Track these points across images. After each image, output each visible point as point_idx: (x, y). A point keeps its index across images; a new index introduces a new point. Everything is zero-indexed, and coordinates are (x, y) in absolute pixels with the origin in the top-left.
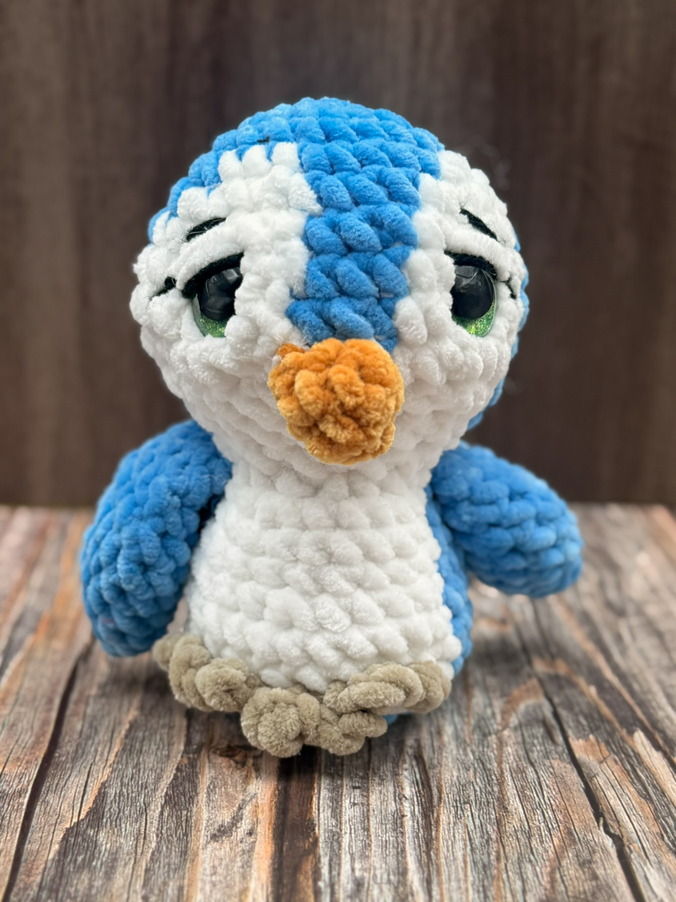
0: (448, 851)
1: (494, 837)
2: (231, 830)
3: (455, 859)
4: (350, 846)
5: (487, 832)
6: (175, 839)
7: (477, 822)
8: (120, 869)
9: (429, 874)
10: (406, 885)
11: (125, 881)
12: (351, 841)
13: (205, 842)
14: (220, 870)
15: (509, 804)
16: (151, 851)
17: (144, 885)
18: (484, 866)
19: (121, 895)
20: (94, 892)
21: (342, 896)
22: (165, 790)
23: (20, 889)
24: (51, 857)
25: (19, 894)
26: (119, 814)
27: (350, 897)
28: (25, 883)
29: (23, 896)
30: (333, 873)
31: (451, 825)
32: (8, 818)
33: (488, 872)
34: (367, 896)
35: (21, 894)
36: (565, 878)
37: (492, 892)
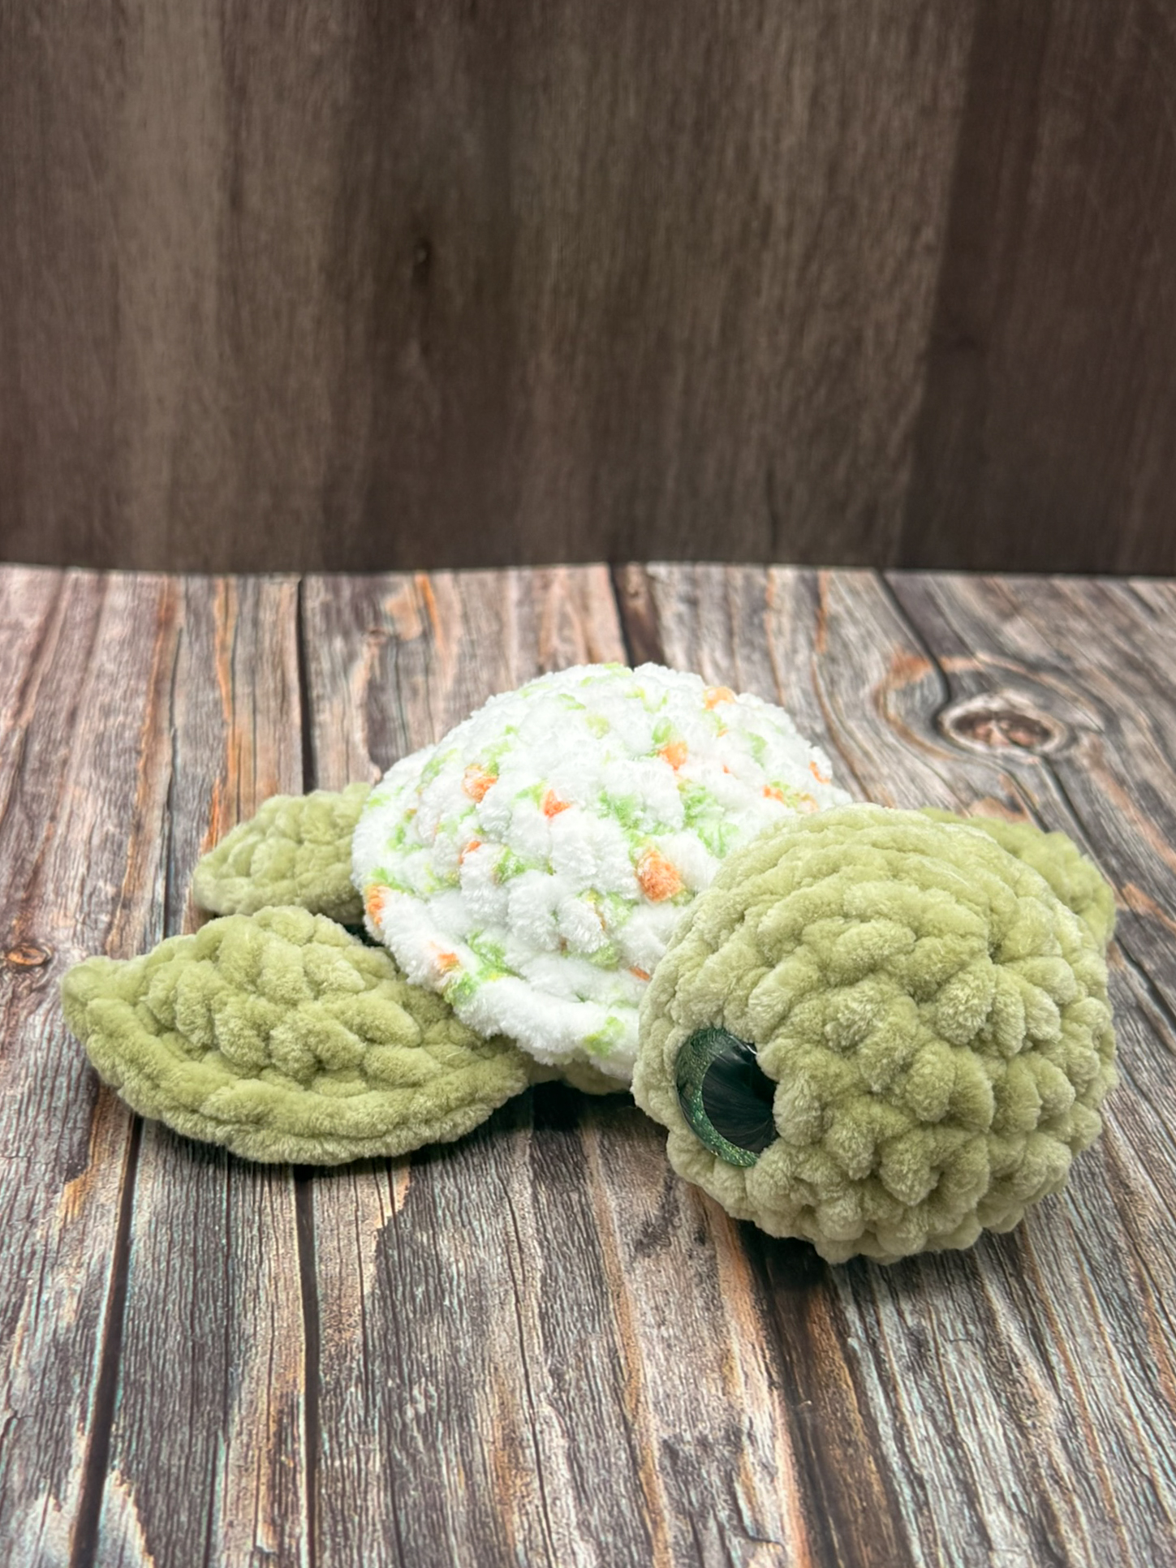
0: (1051, 1272)
1: (1122, 1244)
2: (665, 1232)
3: (1069, 1290)
5: (1108, 1234)
6: (574, 1251)
7: (1085, 1213)
8: (495, 1315)
9: (1034, 1322)
10: (1000, 1344)
11: (511, 1338)
13: (627, 1258)
14: (671, 1317)
15: (1128, 1177)
16: (539, 1275)
17: (548, 1347)
18: (1124, 1306)
19: (512, 1367)
20: (463, 1361)
21: (896, 1367)
22: (528, 1151)
23: (331, 1358)
24: (367, 1289)
25: (332, 1368)
26: (461, 1199)
27: (910, 1368)
28: (337, 1345)
29: (340, 1371)
30: (868, 1320)
31: (1044, 1220)
32: (269, 1210)
33: (1134, 1316)
34: (940, 1368)
35: (336, 1367)
37: (1152, 1356)
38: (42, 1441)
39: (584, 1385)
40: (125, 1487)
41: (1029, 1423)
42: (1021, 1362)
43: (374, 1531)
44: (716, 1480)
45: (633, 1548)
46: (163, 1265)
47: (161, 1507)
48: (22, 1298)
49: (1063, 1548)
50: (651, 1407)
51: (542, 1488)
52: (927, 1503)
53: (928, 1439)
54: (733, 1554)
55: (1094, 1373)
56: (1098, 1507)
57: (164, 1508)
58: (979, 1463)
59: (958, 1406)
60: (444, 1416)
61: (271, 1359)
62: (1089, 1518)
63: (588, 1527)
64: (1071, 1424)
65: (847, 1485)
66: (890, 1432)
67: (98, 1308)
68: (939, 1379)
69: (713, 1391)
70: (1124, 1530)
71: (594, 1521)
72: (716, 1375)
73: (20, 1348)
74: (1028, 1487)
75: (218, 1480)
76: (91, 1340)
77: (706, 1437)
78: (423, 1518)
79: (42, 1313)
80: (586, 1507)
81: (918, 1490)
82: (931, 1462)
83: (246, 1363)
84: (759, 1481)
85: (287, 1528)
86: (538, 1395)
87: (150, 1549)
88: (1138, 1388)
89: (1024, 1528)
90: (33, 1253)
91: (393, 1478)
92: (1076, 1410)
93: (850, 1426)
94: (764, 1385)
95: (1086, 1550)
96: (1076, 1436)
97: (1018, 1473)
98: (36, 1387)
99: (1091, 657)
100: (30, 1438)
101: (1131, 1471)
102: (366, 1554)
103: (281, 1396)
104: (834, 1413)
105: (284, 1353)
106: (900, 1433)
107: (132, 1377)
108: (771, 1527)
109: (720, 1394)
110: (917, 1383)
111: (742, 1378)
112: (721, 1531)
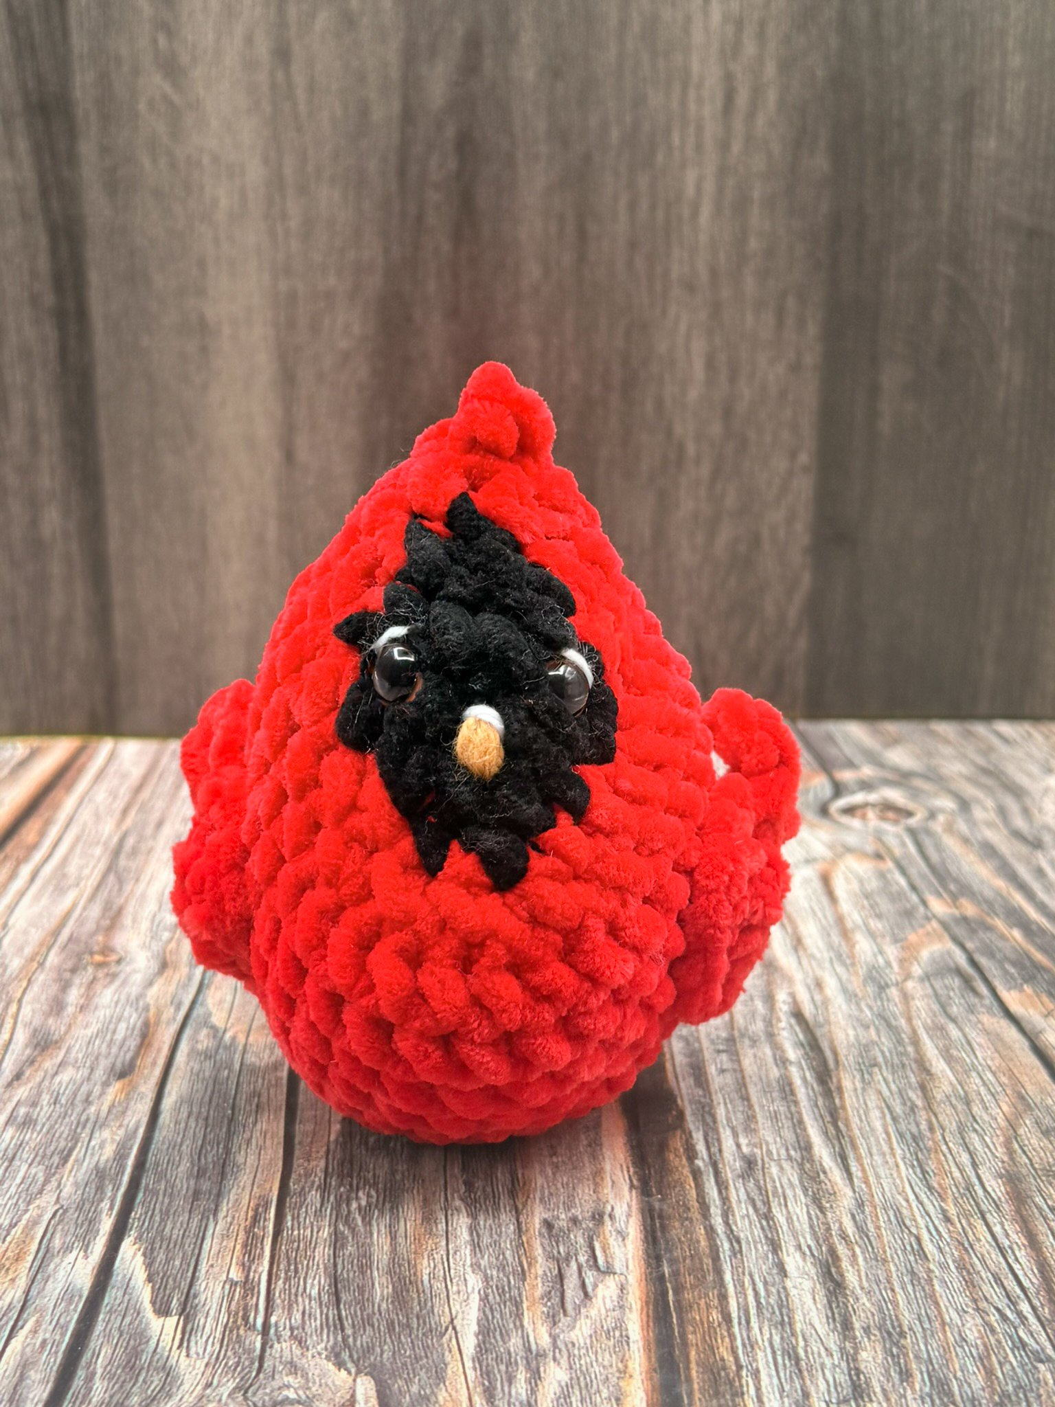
0: (861, 1120)
1: (919, 1103)
3: (873, 1130)
4: (728, 1119)
5: (909, 1099)
7: (893, 1087)
8: (428, 1151)
9: (842, 1148)
10: (813, 1161)
11: (438, 1164)
12: (727, 1112)
14: (561, 1150)
15: (931, 1065)
17: (464, 1169)
18: (914, 1138)
19: (435, 1180)
20: (398, 1176)
21: (729, 1175)
23: (300, 1175)
24: (333, 1137)
25: (300, 1181)
27: (741, 1176)
28: (305, 1169)
29: (305, 1183)
30: (712, 1149)
31: (859, 1091)
32: (266, 1095)
33: (921, 1144)
34: (764, 1175)
35: (303, 1180)
36: (1026, 1148)
37: (931, 1166)
38: (80, 1222)
39: (488, 1189)
40: (137, 1246)
41: (828, 1205)
42: (828, 1171)
43: (317, 1269)
44: (581, 1240)
45: (511, 1278)
46: (183, 1125)
47: (161, 1257)
48: (76, 1144)
49: (842, 1276)
50: (537, 1200)
51: (447, 1244)
52: (741, 1251)
53: (748, 1216)
54: (587, 1281)
55: (883, 1176)
56: (873, 1252)
57: (164, 1257)
58: (785, 1228)
59: (774, 1196)
60: (380, 1207)
61: (255, 1177)
62: (865, 1259)
63: (479, 1266)
64: (861, 1205)
65: (681, 1242)
66: (719, 1212)
67: (131, 1148)
68: (762, 1182)
69: (587, 1191)
70: (891, 1264)
71: (483, 1263)
72: (590, 1183)
73: (71, 1171)
74: (821, 1241)
75: (205, 1242)
76: (123, 1167)
77: (577, 1217)
78: (355, 1261)
79: (89, 1152)
80: (479, 1255)
81: (735, 1244)
82: (746, 1223)
83: (236, 1179)
84: (613, 1241)
85: (253, 1268)
86: (452, 1194)
87: (150, 1279)
88: (917, 1184)
89: (814, 1265)
90: (87, 1120)
91: (336, 1240)
92: (866, 1197)
93: (689, 1209)
94: (626, 1188)
95: (859, 1276)
96: (863, 1212)
97: (814, 1234)
98: (80, 1192)
99: (954, 768)
100: (71, 1219)
101: (902, 1232)
102: (309, 1281)
103: (260, 1197)
104: (678, 1202)
105: (265, 1173)
106: (727, 1213)
107: (151, 1186)
108: (618, 1266)
109: (591, 1192)
110: (744, 1184)
111: (610, 1184)
112: (580, 1268)
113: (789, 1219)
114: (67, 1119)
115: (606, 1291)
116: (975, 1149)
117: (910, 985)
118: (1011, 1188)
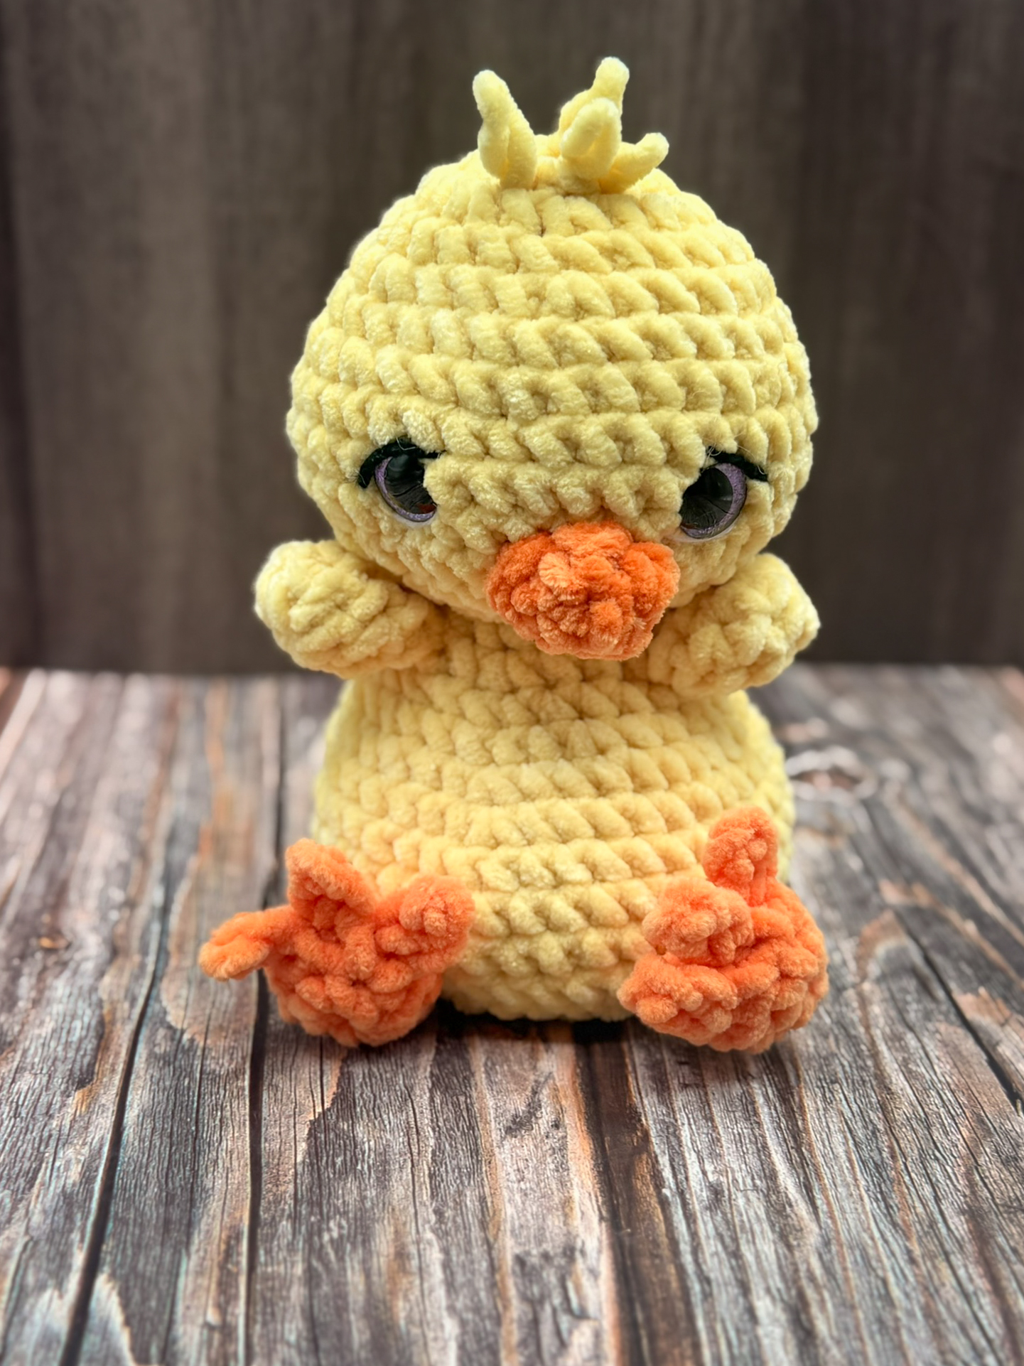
0: (824, 1146)
1: (881, 1127)
2: (530, 1121)
3: (836, 1157)
4: (693, 1142)
5: (871, 1121)
6: (459, 1134)
7: (855, 1107)
8: (396, 1175)
9: (806, 1178)
10: (779, 1192)
11: (406, 1190)
12: (692, 1134)
13: (499, 1138)
14: (528, 1175)
15: (891, 1083)
16: (430, 1149)
17: (433, 1196)
18: (877, 1166)
19: (405, 1208)
20: (368, 1204)
21: (697, 1207)
22: (429, 1069)
23: (269, 1202)
24: (299, 1159)
25: (270, 1209)
26: (375, 1101)
27: (709, 1208)
28: (275, 1195)
29: (276, 1211)
30: (679, 1177)
31: (821, 1112)
32: (228, 1108)
33: (884, 1173)
34: (731, 1207)
35: (273, 1208)
36: (987, 1181)
37: (895, 1200)
38: (51, 1255)
39: (459, 1220)
40: (111, 1284)
41: (795, 1243)
42: (794, 1204)
43: (294, 1311)
44: (553, 1279)
45: (487, 1322)
46: (147, 1144)
47: (136, 1296)
48: (40, 1165)
49: (812, 1323)
50: (508, 1233)
51: (422, 1284)
52: (712, 1294)
53: (717, 1253)
54: (562, 1326)
55: (848, 1211)
56: (842, 1296)
57: (139, 1297)
58: (754, 1268)
59: (742, 1231)
60: (352, 1239)
61: (224, 1203)
62: (834, 1304)
63: (455, 1309)
64: (827, 1243)
65: (652, 1283)
66: (689, 1248)
67: (97, 1170)
68: (729, 1215)
69: (557, 1223)
70: (860, 1311)
71: (459, 1305)
72: (560, 1213)
73: (38, 1197)
74: (790, 1283)
75: (180, 1279)
76: (90, 1193)
77: (548, 1252)
78: (331, 1304)
79: (55, 1174)
80: (454, 1296)
81: (706, 1286)
82: (716, 1264)
83: (205, 1206)
84: (586, 1281)
85: (230, 1310)
86: (423, 1226)
87: (127, 1322)
88: (881, 1220)
89: (784, 1310)
90: (50, 1136)
91: (311, 1278)
92: (832, 1234)
93: (659, 1245)
94: (595, 1218)
95: (829, 1324)
96: (830, 1251)
97: (783, 1276)
98: (49, 1221)
100: (43, 1253)
101: (869, 1274)
102: (287, 1325)
103: (231, 1227)
104: (647, 1236)
105: (234, 1200)
106: (696, 1249)
107: (120, 1215)
108: (592, 1309)
109: (561, 1225)
110: (712, 1218)
111: (579, 1214)
112: (554, 1311)
113: (757, 1256)
114: (28, 1136)
115: (581, 1339)
116: (938, 1180)
117: (867, 986)
118: (974, 1226)
